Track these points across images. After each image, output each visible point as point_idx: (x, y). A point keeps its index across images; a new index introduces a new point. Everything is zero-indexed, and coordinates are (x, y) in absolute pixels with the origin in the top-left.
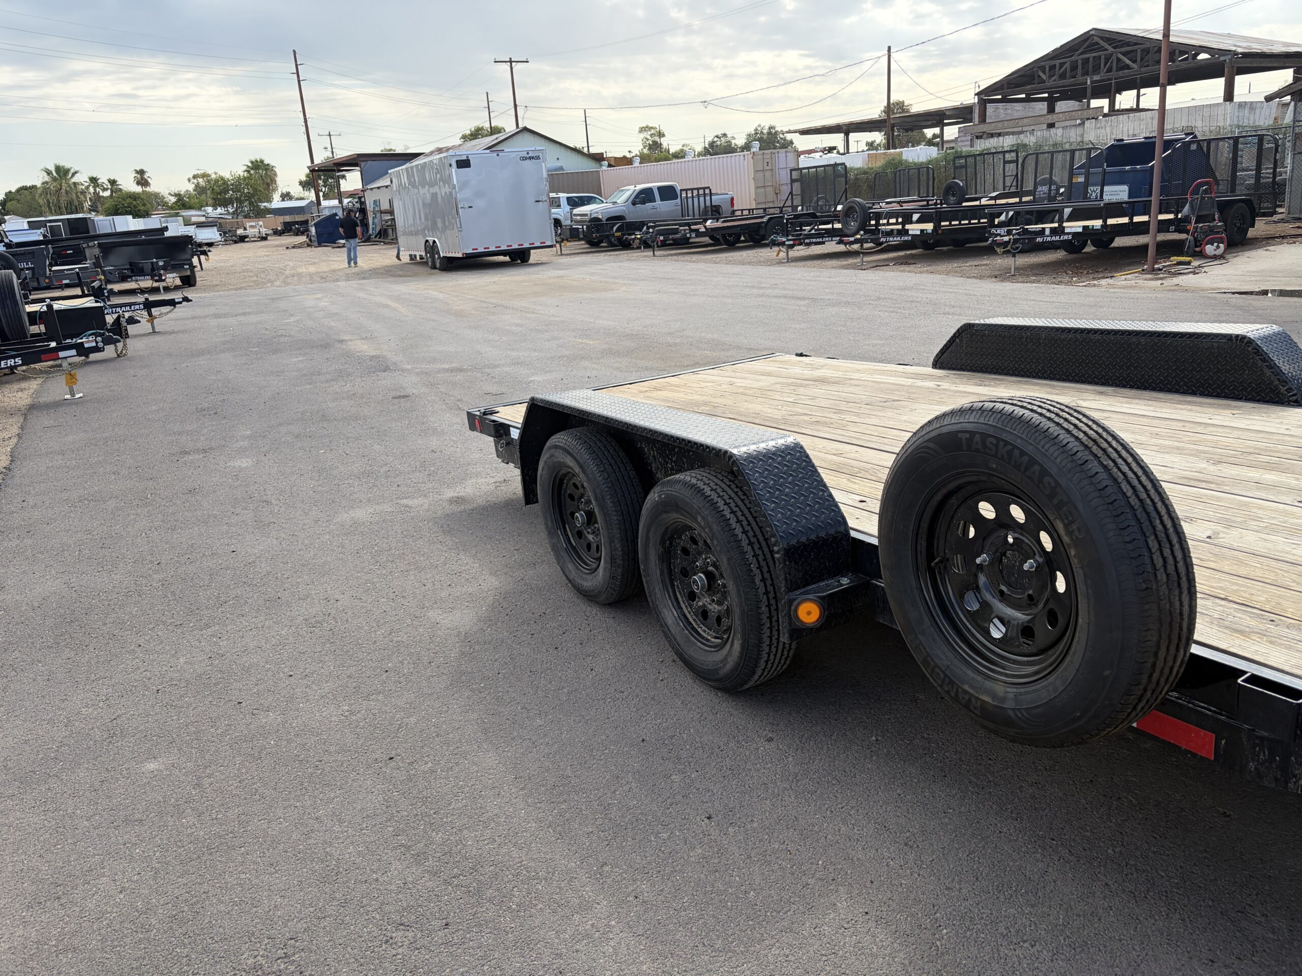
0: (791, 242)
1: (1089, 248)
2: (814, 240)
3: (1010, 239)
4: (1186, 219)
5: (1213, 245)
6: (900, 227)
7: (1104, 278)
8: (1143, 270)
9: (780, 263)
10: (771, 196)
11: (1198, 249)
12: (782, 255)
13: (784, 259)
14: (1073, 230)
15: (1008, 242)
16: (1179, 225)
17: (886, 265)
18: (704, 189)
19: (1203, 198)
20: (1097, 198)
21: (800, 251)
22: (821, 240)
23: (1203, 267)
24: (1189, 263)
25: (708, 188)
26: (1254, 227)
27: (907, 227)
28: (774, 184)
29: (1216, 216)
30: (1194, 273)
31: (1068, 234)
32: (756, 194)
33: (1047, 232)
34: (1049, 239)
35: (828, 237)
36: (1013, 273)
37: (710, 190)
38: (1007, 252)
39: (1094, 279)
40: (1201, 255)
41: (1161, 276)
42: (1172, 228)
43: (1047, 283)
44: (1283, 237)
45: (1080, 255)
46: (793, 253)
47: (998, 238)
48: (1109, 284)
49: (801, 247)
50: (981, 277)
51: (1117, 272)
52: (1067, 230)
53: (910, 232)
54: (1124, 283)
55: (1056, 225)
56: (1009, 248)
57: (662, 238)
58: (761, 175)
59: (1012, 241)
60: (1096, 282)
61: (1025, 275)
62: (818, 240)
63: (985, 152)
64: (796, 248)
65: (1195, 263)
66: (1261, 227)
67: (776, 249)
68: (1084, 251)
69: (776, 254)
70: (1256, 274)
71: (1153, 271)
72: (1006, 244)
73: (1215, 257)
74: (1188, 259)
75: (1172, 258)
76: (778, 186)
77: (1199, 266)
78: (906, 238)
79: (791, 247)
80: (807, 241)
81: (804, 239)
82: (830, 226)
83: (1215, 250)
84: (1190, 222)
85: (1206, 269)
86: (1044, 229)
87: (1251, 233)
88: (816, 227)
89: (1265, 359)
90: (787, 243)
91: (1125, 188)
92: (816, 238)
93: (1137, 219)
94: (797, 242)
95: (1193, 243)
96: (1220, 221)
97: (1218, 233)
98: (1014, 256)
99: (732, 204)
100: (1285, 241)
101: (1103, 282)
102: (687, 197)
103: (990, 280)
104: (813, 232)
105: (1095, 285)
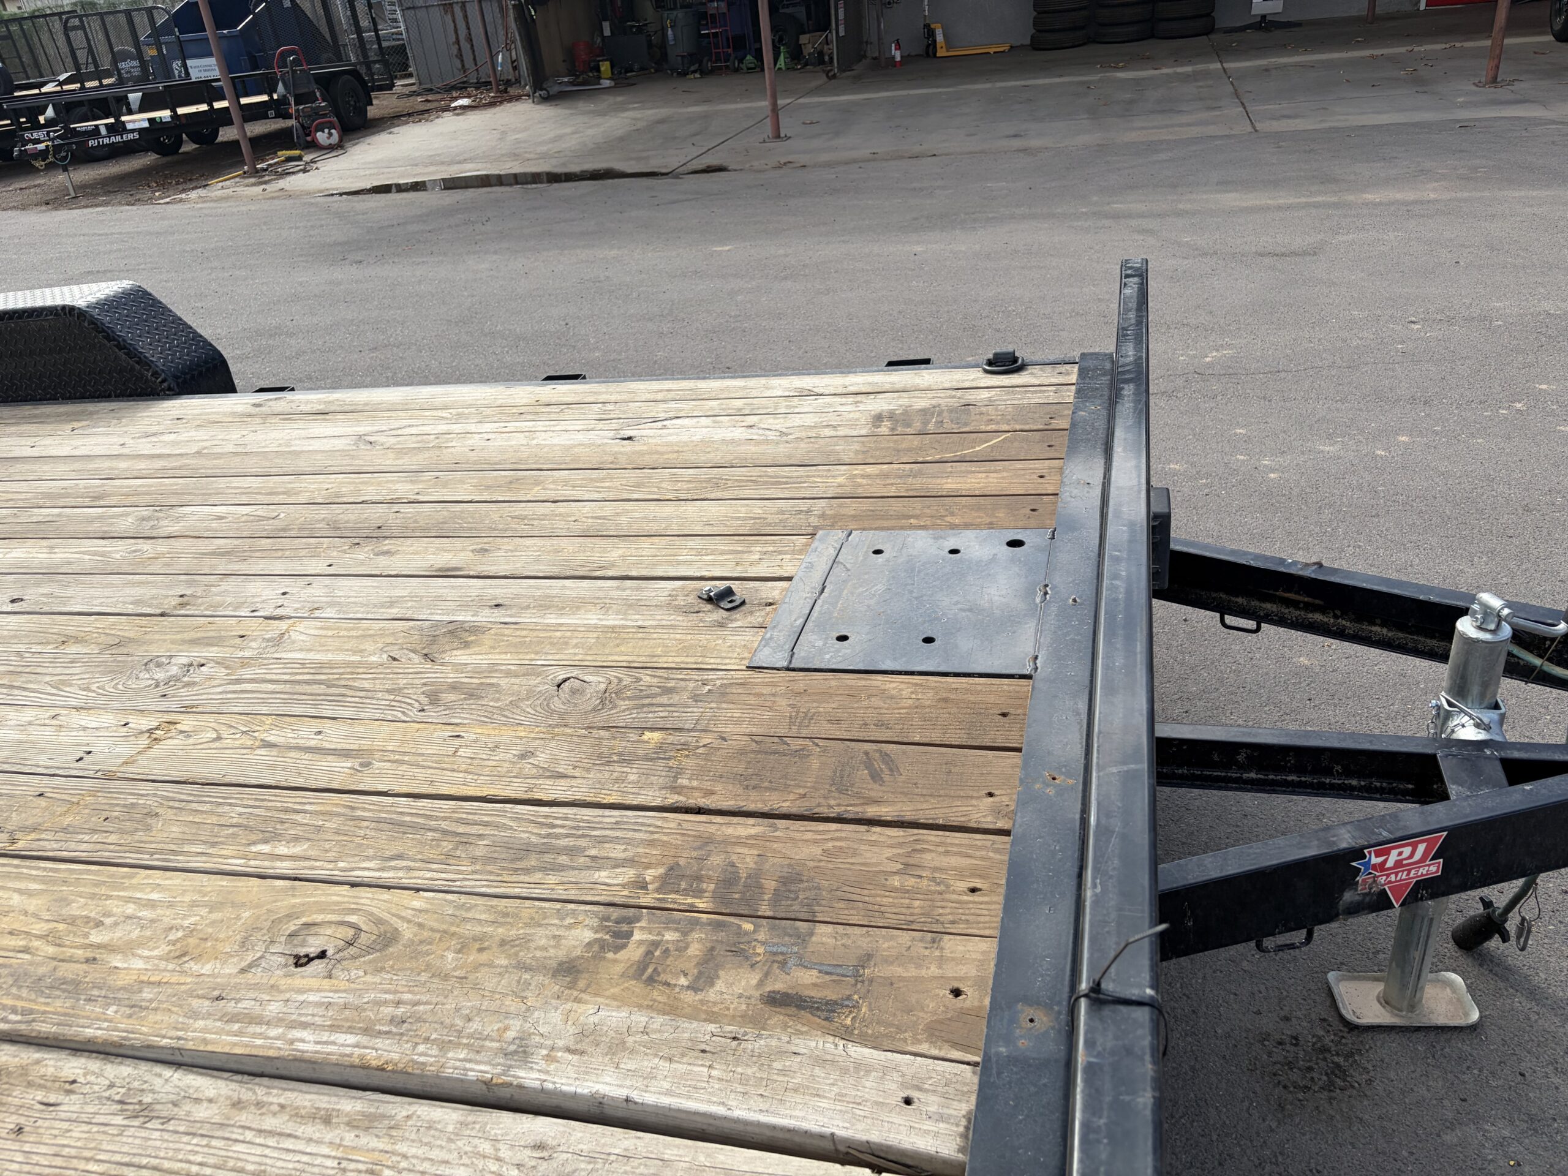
1: (188, 147)
3: (50, 146)
4: (283, 101)
5: (324, 132)
7: (193, 189)
8: (245, 173)
11: (309, 139)
14: (137, 126)
15: (48, 151)
16: (279, 109)
19: (294, 72)
20: (180, 76)
23: (315, 162)
24: (300, 158)
26: (371, 104)
29: (318, 95)
30: (305, 171)
31: (133, 131)
33: (103, 131)
34: (106, 141)
36: (73, 195)
38: (51, 167)
39: (184, 191)
40: (314, 146)
41: (267, 178)
42: (272, 113)
43: (120, 204)
44: (409, 115)
45: (175, 158)
47: (30, 146)
48: (200, 197)
50: (24, 207)
51: (214, 177)
52: (129, 126)
54: (219, 193)
55: (112, 120)
56: (51, 159)
59: (53, 148)
60: (183, 196)
61: (92, 194)
63: (37, 14)
65: (307, 158)
66: (380, 104)
68: (182, 150)
70: (371, 166)
71: (256, 173)
72: (44, 154)
73: (331, 148)
74: (297, 152)
75: (280, 153)
77: (313, 161)
83: (328, 138)
84: (290, 104)
85: (319, 165)
86: (97, 126)
87: (372, 112)
89: (110, 336)
91: (212, 61)
93: (218, 105)
95: (301, 131)
96: (324, 101)
97: (325, 116)
98: (65, 169)
100: (411, 119)
101: (193, 195)
103: (39, 209)
105: (181, 200)
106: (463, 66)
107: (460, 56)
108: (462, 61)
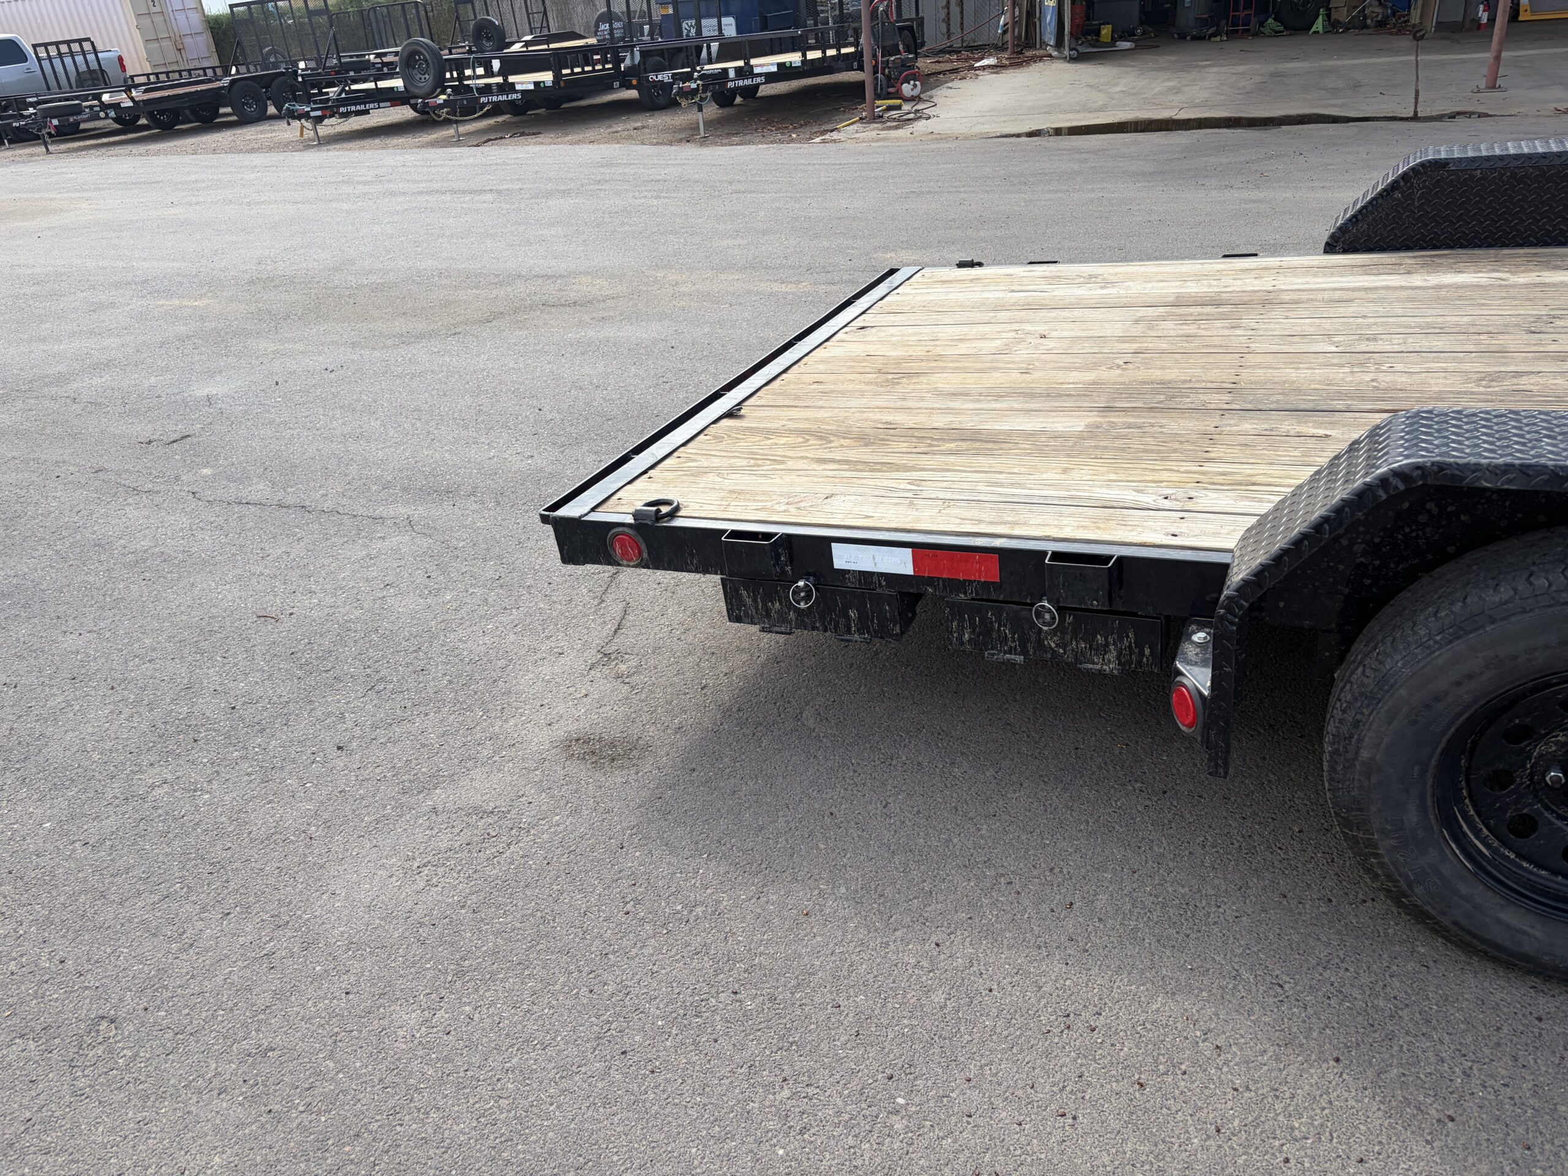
0: (319, 113)
2: (353, 108)
3: (698, 85)
5: (909, 83)
6: (500, 80)
7: (826, 131)
8: (861, 119)
9: (307, 146)
10: (172, 55)
11: (895, 90)
12: (309, 134)
13: (310, 140)
14: (765, 70)
15: (697, 90)
17: (501, 138)
18: (80, 41)
19: (883, 24)
21: (333, 125)
22: (362, 107)
24: (900, 108)
25: (88, 39)
27: (512, 79)
28: (172, 35)
29: (901, 47)
31: (760, 75)
32: (148, 51)
33: (732, 74)
35: (373, 102)
36: (702, 134)
37: (92, 43)
39: (815, 133)
40: (904, 96)
46: (324, 130)
49: (333, 121)
52: (757, 70)
53: (518, 87)
55: (741, 63)
57: (55, 122)
58: (147, 21)
59: (701, 88)
61: (717, 136)
62: (358, 107)
64: (326, 121)
65: (907, 107)
67: (296, 124)
69: (298, 134)
71: (876, 118)
73: (914, 99)
74: (895, 102)
76: (178, 38)
77: (915, 110)
78: (514, 96)
79: (319, 120)
80: (342, 110)
81: (338, 107)
82: (371, 85)
83: (912, 90)
86: (725, 70)
88: (347, 88)
90: (312, 114)
92: (355, 105)
93: (844, 51)
94: (328, 113)
95: (885, 83)
97: (911, 68)
99: (123, 68)
100: (948, 77)
102: (49, 58)
104: (343, 95)
106: (949, 30)
107: (947, 20)
108: (949, 25)
